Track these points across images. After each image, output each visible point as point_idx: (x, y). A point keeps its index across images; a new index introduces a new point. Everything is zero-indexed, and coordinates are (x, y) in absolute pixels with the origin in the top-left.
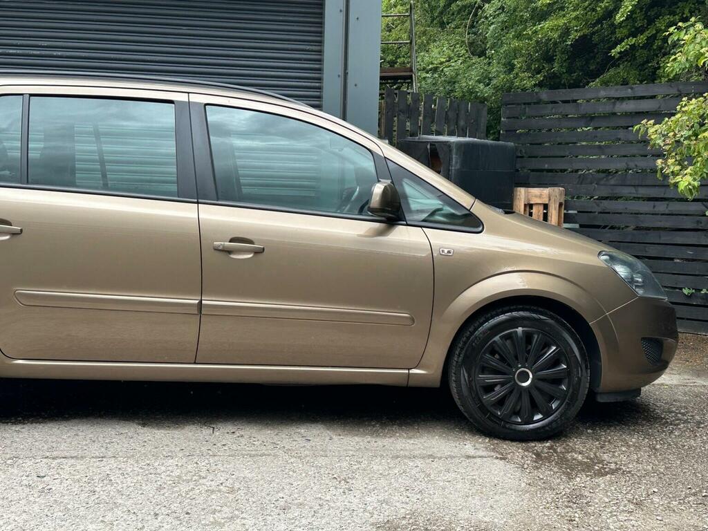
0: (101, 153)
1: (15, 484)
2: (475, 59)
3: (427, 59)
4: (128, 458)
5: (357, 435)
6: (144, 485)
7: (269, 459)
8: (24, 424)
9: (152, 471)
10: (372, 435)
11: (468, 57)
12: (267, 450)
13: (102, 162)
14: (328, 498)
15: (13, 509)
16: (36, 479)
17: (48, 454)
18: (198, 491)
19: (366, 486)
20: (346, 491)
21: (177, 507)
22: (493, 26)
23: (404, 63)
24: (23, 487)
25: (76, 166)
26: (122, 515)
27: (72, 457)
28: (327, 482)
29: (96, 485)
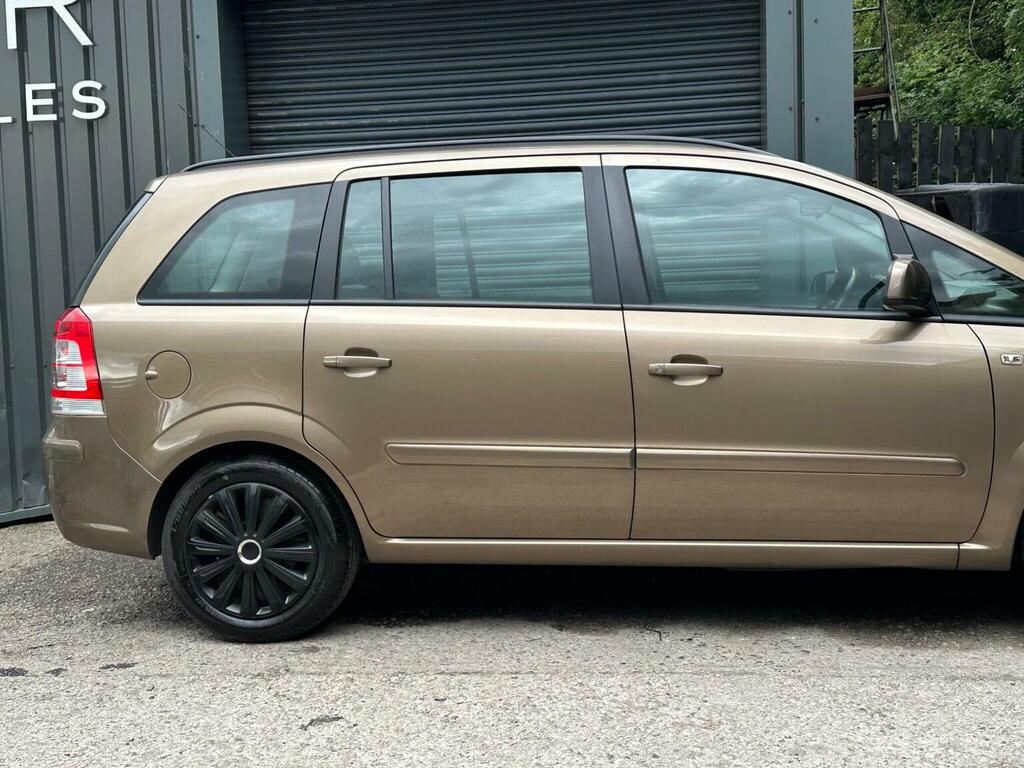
0: (468, 251)
1: (408, 710)
2: (985, 64)
3: (907, 70)
4: (553, 674)
5: (880, 645)
6: (582, 713)
7: (754, 680)
8: (401, 626)
9: (588, 693)
10: (904, 645)
11: (974, 61)
12: (746, 666)
13: (471, 263)
14: (860, 739)
15: (413, 744)
16: (434, 702)
17: (443, 668)
18: (662, 724)
19: (915, 722)
20: (886, 729)
21: (638, 747)
22: (1014, 11)
23: (869, 81)
24: (419, 715)
25: (437, 271)
26: (563, 756)
27: (476, 673)
28: (852, 714)
29: (517, 712)
